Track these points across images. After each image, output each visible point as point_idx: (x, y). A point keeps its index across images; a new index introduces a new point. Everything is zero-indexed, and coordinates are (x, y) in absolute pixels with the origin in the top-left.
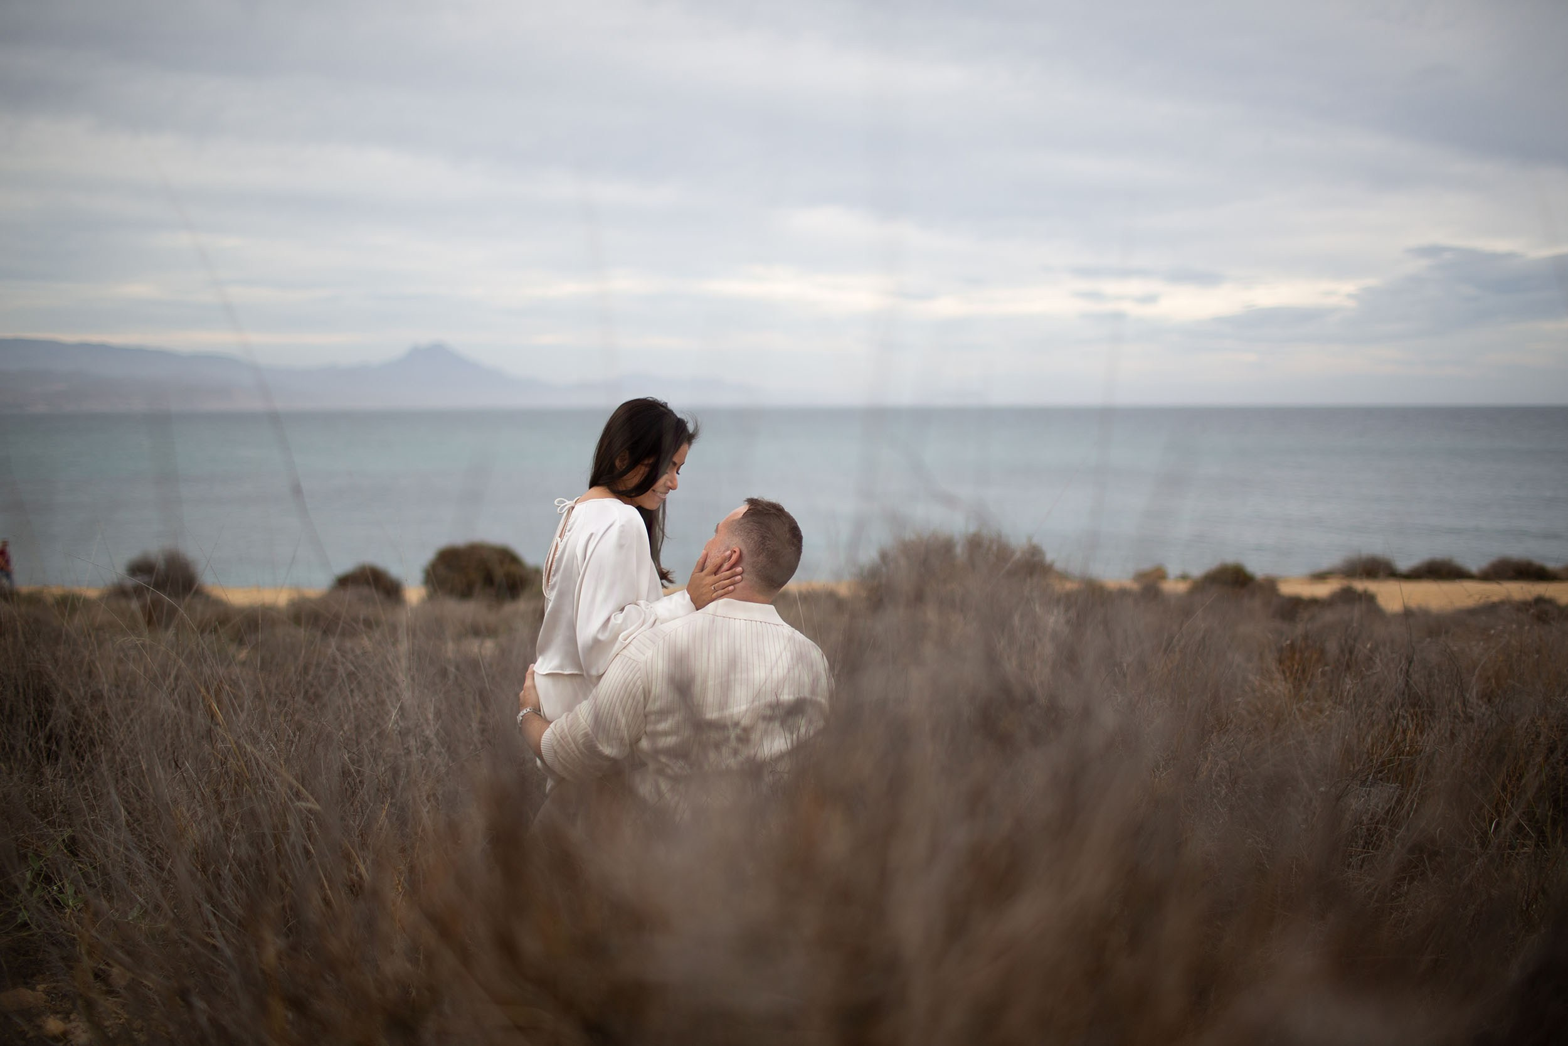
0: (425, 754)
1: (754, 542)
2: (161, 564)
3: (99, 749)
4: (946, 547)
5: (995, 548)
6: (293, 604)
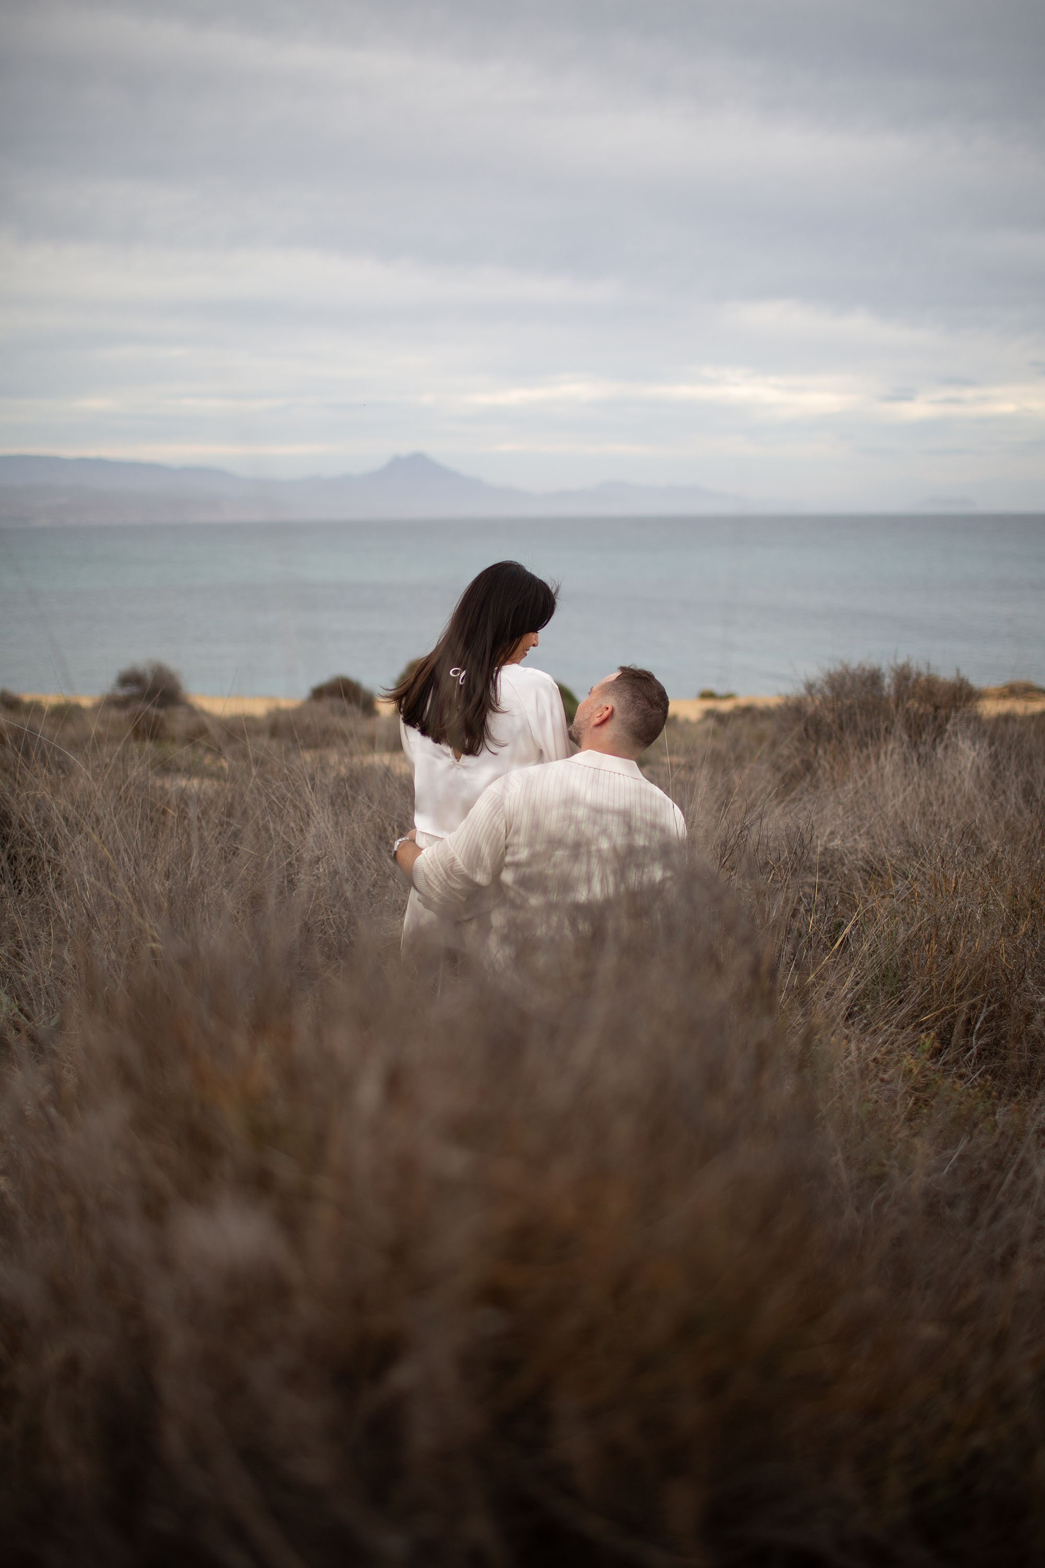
1: (626, 701)
2: (149, 678)
4: (874, 678)
5: (923, 678)
6: (270, 714)
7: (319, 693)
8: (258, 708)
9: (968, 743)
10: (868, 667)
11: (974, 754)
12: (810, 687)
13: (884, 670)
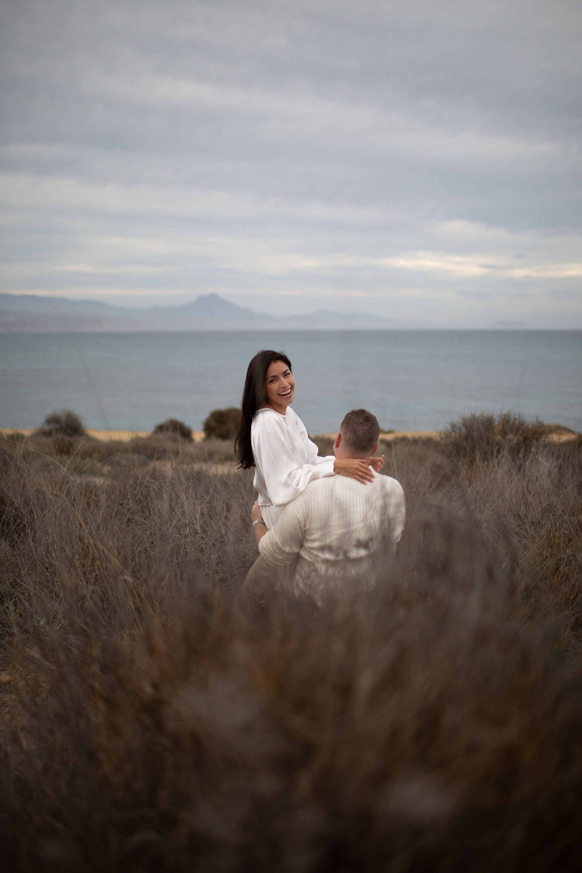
0: (194, 538)
2: (64, 418)
3: (28, 530)
4: (489, 422)
5: (517, 422)
6: (132, 440)
7: (161, 428)
8: (125, 437)
9: (544, 459)
10: (486, 416)
11: (548, 465)
12: (453, 426)
13: (495, 417)
